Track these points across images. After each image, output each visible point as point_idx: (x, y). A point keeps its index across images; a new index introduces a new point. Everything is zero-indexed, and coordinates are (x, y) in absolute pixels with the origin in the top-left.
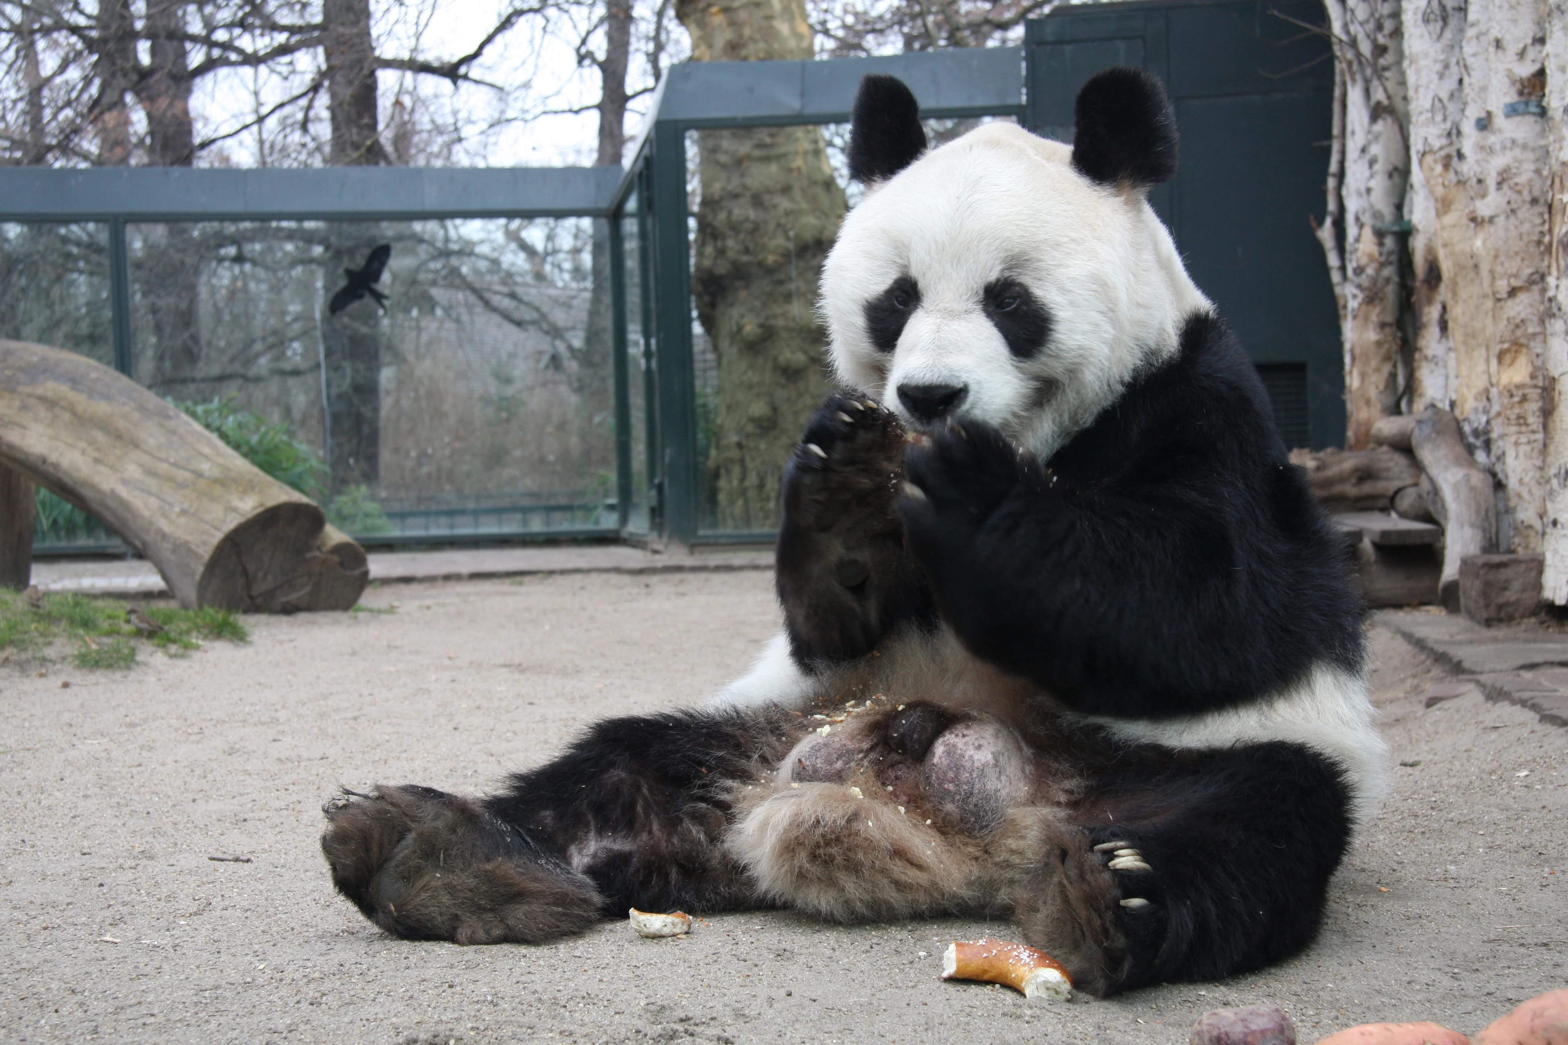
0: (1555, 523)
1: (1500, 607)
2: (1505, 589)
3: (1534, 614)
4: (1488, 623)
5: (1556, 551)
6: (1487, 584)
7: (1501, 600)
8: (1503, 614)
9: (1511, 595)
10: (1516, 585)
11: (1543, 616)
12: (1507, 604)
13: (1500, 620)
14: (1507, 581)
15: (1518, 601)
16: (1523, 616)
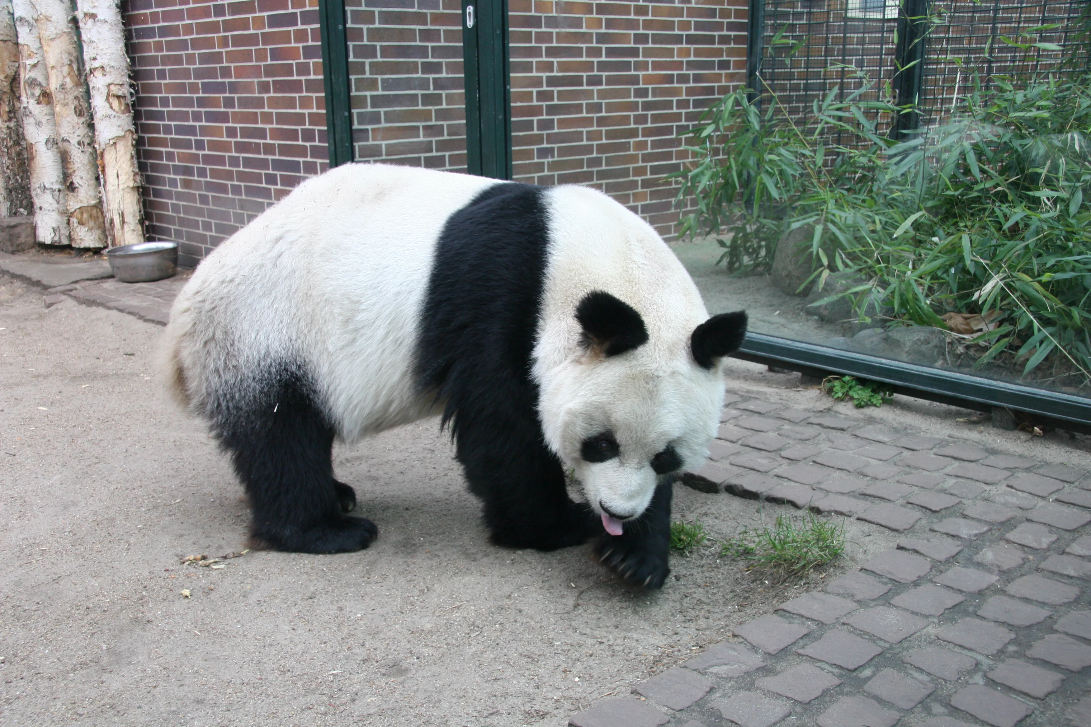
0: (41, 208)
1: (18, 245)
2: (19, 237)
3: (33, 247)
4: (13, 253)
5: (42, 221)
6: (11, 235)
7: (18, 242)
8: (19, 248)
9: (22, 240)
10: (23, 235)
11: (38, 249)
12: (21, 244)
13: (18, 251)
14: (19, 233)
15: (25, 242)
16: (28, 249)
